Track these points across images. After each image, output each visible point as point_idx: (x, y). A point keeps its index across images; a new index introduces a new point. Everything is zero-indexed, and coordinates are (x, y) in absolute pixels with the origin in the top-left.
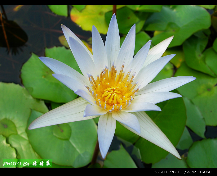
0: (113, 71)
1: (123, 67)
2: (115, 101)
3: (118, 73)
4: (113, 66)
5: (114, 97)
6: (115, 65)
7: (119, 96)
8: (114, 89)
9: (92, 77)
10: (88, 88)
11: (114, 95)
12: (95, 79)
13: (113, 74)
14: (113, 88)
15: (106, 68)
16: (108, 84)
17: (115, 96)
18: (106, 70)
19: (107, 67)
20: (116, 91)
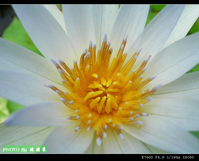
0: (106, 51)
1: (124, 43)
2: (108, 109)
3: (114, 56)
4: (105, 43)
5: (106, 101)
6: (108, 41)
7: (116, 97)
8: (107, 86)
9: (63, 64)
10: (54, 88)
11: (107, 99)
12: (71, 66)
13: (105, 56)
14: (105, 85)
15: (91, 47)
16: (96, 76)
17: (109, 99)
18: (92, 49)
19: (94, 43)
20: (110, 90)
